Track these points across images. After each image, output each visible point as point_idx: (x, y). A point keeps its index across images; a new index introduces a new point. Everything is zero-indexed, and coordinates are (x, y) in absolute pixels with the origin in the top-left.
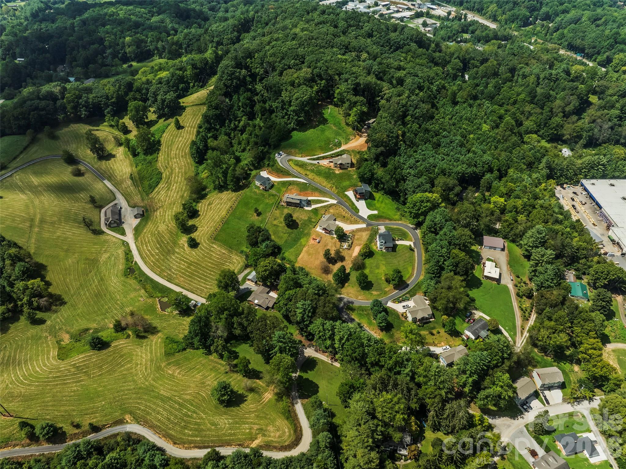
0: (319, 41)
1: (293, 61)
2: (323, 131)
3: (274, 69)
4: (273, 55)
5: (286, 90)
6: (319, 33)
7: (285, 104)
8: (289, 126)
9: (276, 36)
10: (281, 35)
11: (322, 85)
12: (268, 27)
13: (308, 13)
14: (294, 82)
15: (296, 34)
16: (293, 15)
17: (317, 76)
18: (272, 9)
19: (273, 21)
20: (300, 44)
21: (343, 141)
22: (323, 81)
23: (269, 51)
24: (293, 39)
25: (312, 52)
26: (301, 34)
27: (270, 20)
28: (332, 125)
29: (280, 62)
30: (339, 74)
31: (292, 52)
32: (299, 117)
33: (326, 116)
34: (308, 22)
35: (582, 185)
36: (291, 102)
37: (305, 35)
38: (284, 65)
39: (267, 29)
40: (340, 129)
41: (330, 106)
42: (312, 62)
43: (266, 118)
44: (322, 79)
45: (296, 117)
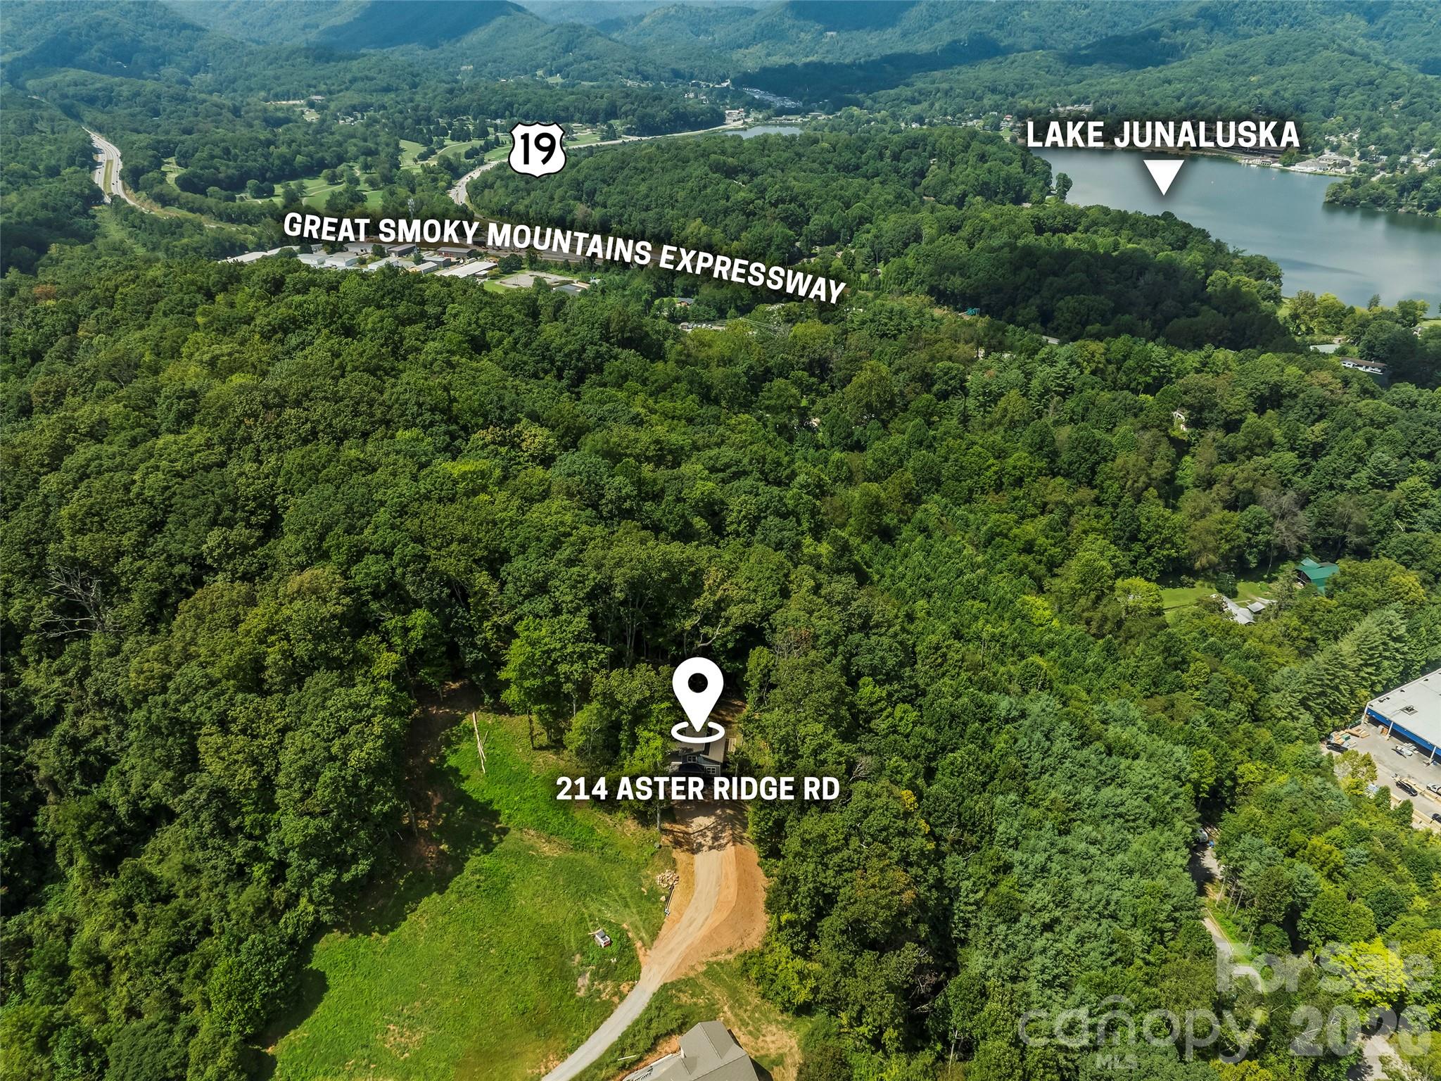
0: (320, 409)
1: (214, 538)
2: (497, 890)
3: (113, 588)
4: (93, 519)
5: (223, 723)
6: (307, 372)
7: (234, 808)
8: (289, 917)
9: (86, 413)
10: (113, 408)
11: (417, 634)
12: (42, 367)
13: (210, 296)
14: (258, 665)
15: (193, 394)
16: (146, 307)
17: (376, 595)
18: (48, 296)
19: (63, 341)
20: (228, 442)
21: (628, 921)
22: (420, 617)
23: (63, 498)
24: (185, 418)
25: (312, 473)
26: (218, 390)
27: (49, 340)
28: (530, 836)
29: (139, 550)
30: (495, 562)
31: (199, 492)
32: (343, 863)
33: (477, 786)
34: (225, 328)
35: (1376, 720)
36: (267, 785)
37: (242, 390)
38: (170, 561)
39: (34, 384)
40: (579, 846)
41: (473, 719)
42: (328, 528)
43: (128, 902)
44: (405, 604)
45: (328, 878)
